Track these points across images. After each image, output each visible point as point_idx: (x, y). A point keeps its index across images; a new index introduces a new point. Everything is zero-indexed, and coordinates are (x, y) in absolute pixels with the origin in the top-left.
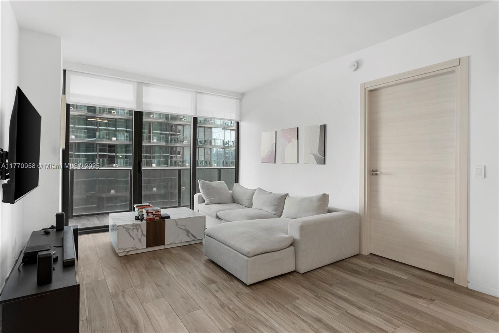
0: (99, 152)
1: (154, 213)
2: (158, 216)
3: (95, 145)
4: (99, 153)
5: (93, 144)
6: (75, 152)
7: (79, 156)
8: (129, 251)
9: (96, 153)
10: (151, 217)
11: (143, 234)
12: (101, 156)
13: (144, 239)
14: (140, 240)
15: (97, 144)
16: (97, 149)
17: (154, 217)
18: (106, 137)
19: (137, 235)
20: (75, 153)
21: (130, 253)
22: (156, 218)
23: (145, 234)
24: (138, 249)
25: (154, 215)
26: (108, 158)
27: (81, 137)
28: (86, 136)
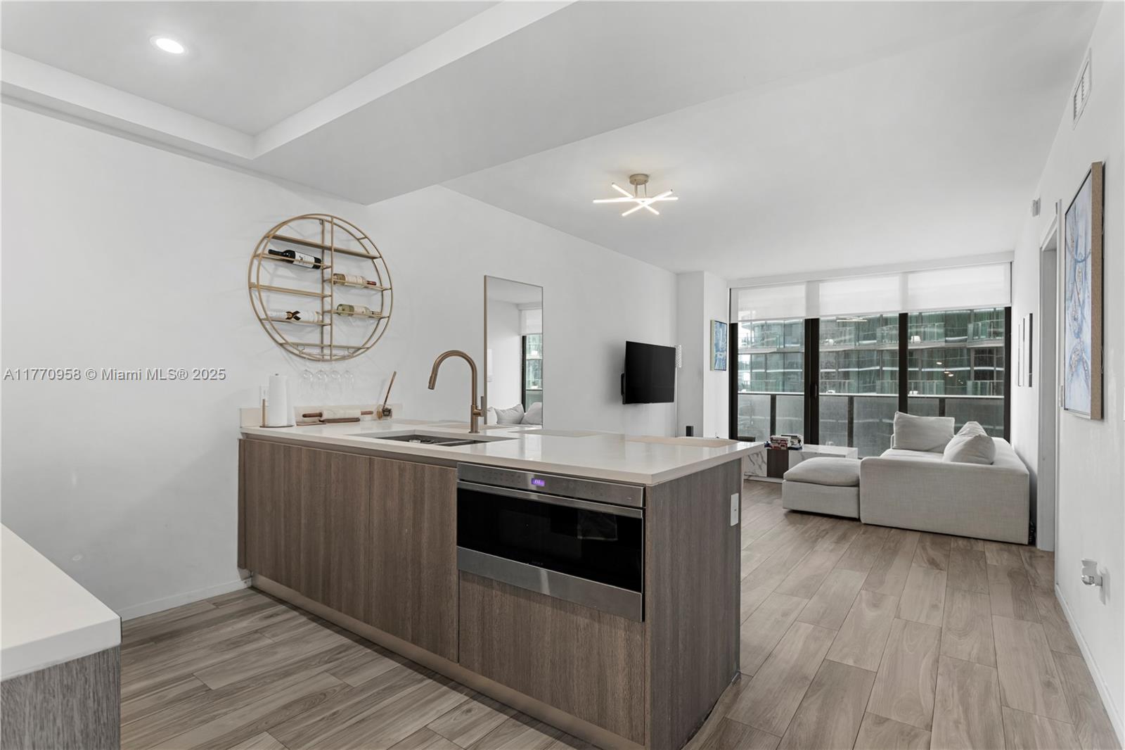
0: (976, 365)
1: (779, 442)
2: (784, 446)
3: (965, 351)
4: (975, 368)
5: (961, 349)
6: (922, 367)
7: (930, 376)
8: (750, 476)
9: (969, 368)
10: (777, 445)
11: (763, 461)
12: (980, 375)
13: (765, 467)
14: (760, 466)
15: (969, 350)
16: (969, 361)
17: (780, 446)
18: (988, 330)
19: (757, 461)
20: (923, 370)
21: (751, 478)
22: (782, 448)
23: (766, 461)
24: (757, 476)
25: (779, 444)
26: (997, 379)
27: (932, 336)
28: (942, 331)
